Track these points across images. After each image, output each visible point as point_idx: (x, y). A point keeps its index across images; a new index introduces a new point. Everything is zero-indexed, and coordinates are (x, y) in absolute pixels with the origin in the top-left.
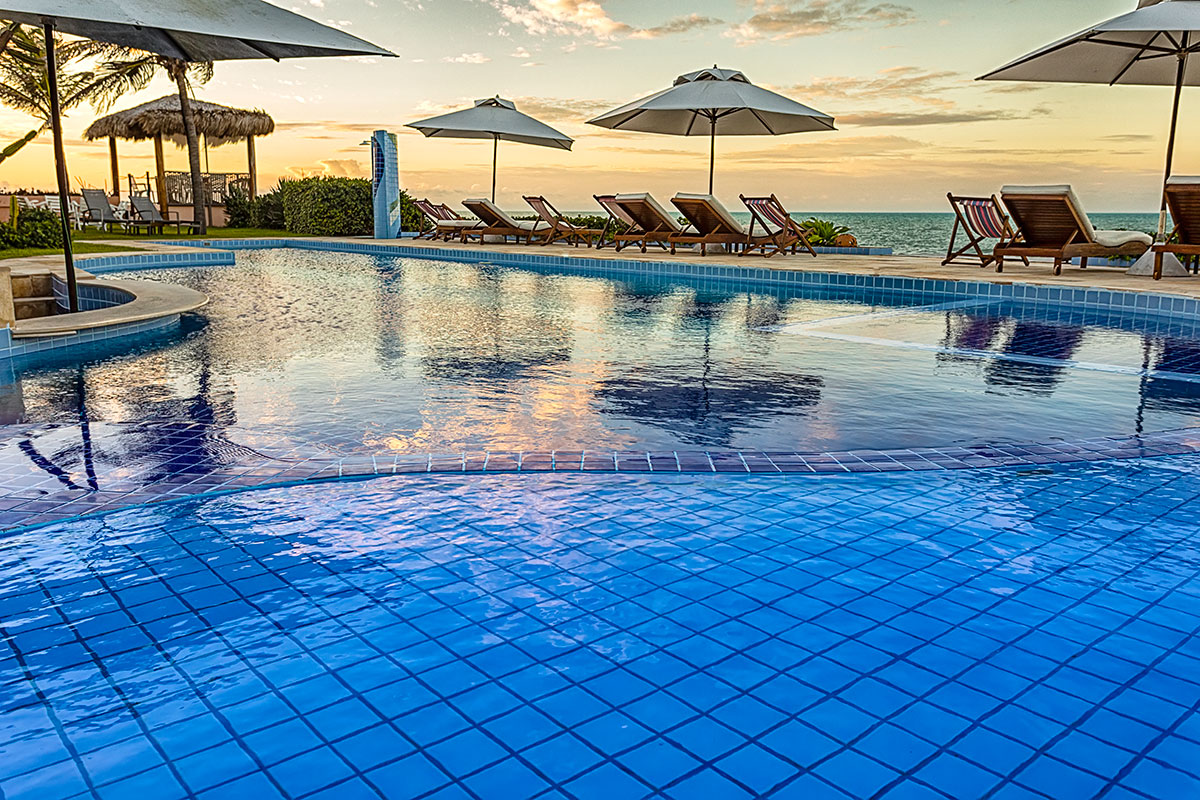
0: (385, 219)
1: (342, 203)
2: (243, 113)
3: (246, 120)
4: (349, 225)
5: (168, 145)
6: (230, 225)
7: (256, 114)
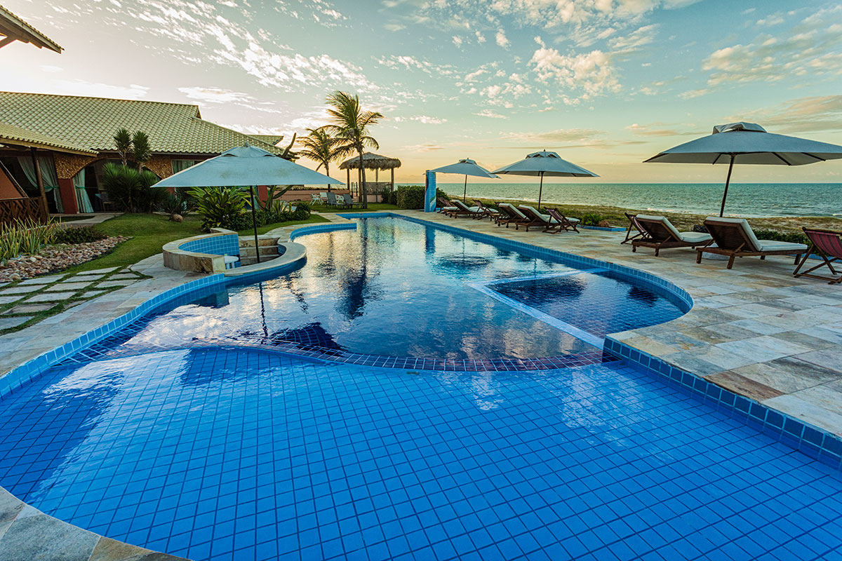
0: (428, 205)
1: (416, 197)
2: (390, 160)
3: (391, 162)
4: (418, 205)
5: (367, 171)
6: (382, 202)
7: (394, 160)
